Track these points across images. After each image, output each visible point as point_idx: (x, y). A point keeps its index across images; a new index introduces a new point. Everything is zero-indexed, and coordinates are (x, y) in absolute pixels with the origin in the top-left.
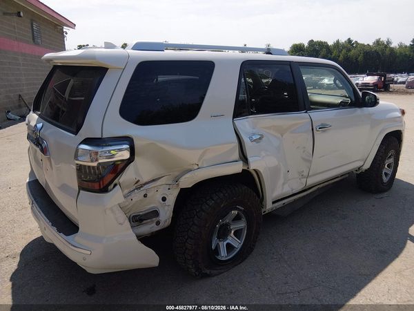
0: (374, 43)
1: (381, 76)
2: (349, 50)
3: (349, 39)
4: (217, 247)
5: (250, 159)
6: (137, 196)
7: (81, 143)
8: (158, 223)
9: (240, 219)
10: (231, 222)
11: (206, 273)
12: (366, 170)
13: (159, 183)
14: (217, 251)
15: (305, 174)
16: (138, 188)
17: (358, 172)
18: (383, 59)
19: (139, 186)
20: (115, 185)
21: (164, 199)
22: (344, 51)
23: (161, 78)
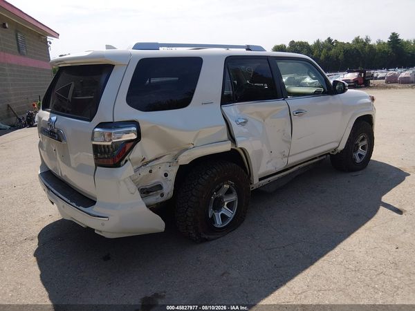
0: (353, 41)
1: (360, 72)
2: (330, 49)
3: (329, 38)
4: (213, 216)
5: (237, 139)
6: (144, 172)
7: (97, 127)
8: (162, 195)
9: (232, 193)
10: (224, 196)
11: (205, 238)
12: (341, 151)
13: (161, 161)
14: (213, 220)
15: (287, 154)
16: (144, 165)
17: (335, 153)
18: (363, 56)
19: (145, 163)
20: (126, 161)
21: (166, 175)
22: (324, 50)
23: (153, 80)
